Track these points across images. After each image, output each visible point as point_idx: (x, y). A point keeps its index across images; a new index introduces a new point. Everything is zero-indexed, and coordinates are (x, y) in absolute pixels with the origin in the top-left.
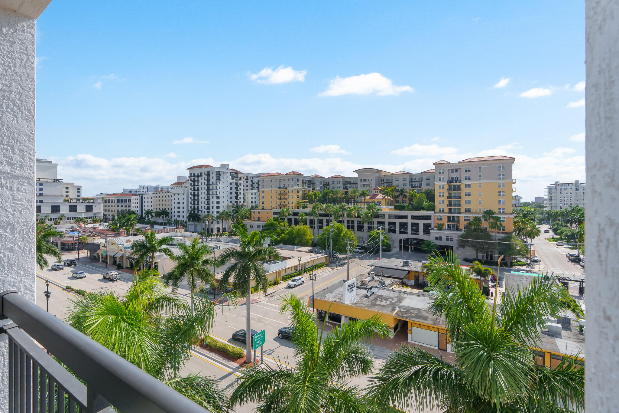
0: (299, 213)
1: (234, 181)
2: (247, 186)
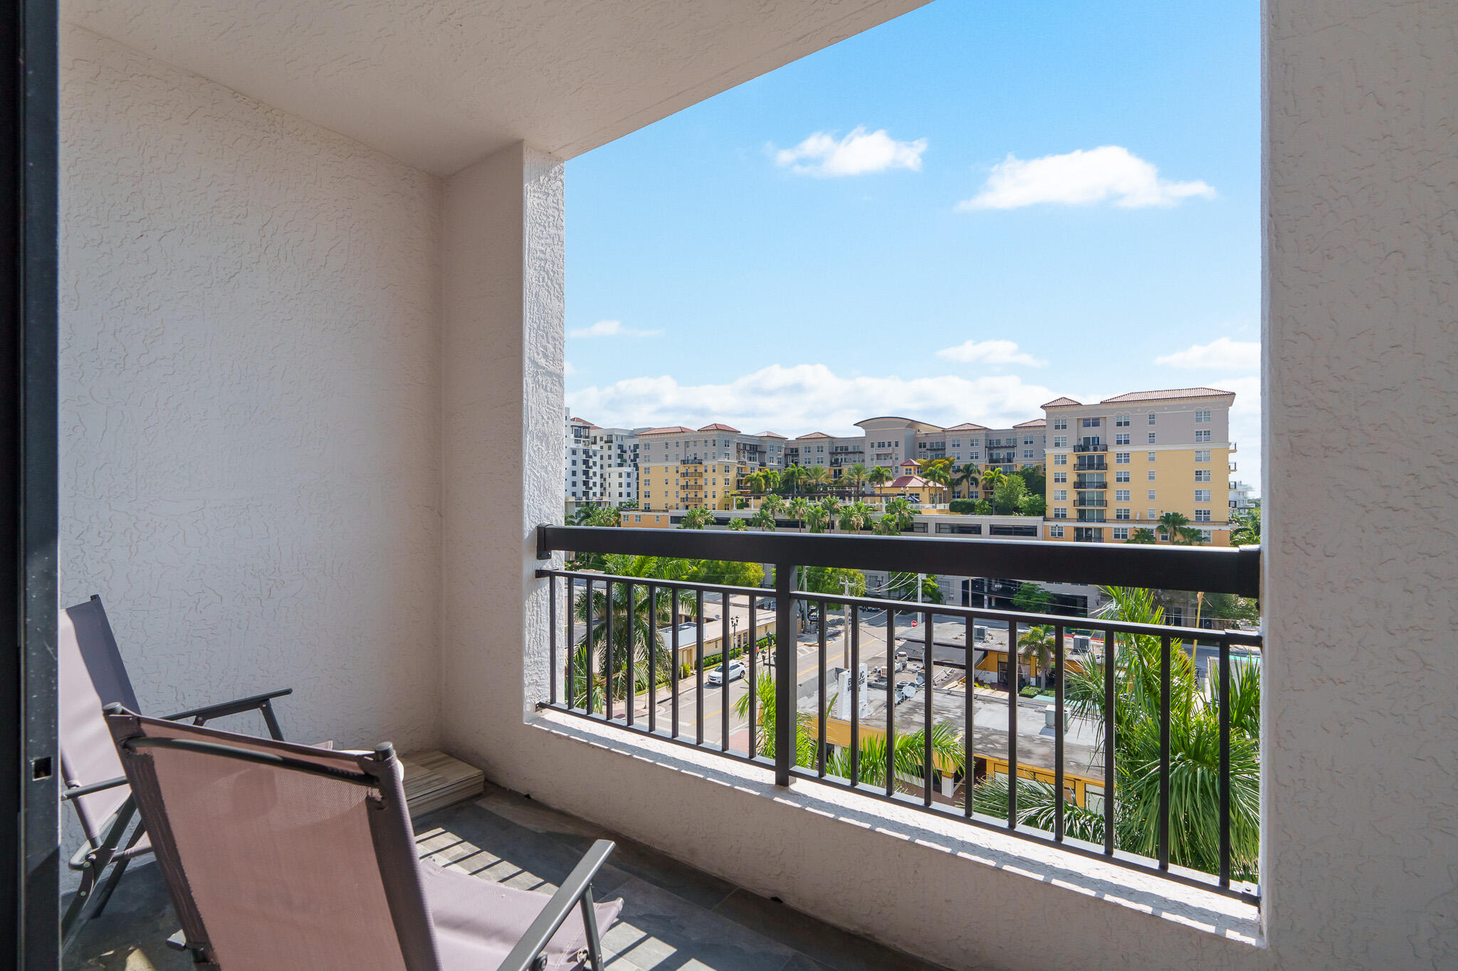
0: (729, 519)
1: (581, 446)
2: (610, 457)
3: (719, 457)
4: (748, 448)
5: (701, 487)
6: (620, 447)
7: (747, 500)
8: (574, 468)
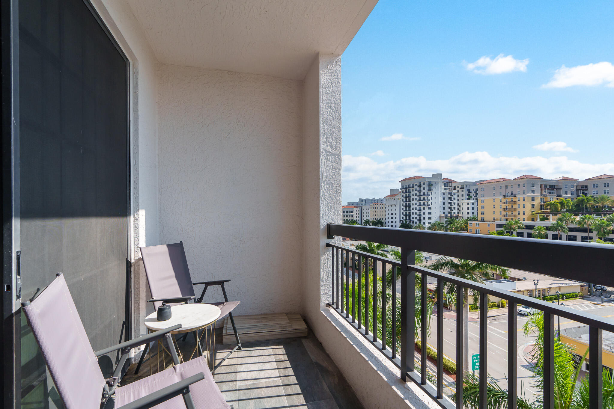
0: (535, 226)
1: (448, 191)
2: (463, 195)
3: (528, 193)
4: (548, 187)
5: (515, 209)
6: (468, 190)
7: (547, 216)
8: (444, 201)
